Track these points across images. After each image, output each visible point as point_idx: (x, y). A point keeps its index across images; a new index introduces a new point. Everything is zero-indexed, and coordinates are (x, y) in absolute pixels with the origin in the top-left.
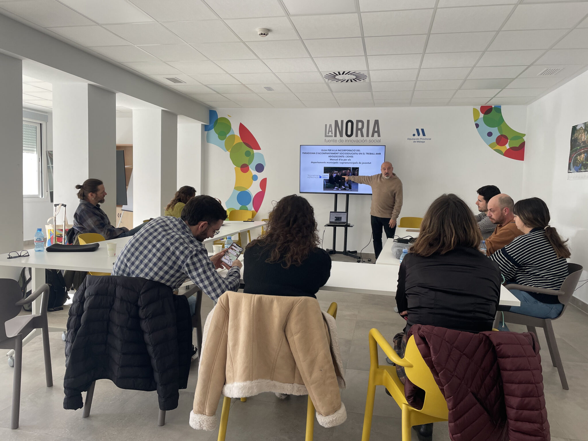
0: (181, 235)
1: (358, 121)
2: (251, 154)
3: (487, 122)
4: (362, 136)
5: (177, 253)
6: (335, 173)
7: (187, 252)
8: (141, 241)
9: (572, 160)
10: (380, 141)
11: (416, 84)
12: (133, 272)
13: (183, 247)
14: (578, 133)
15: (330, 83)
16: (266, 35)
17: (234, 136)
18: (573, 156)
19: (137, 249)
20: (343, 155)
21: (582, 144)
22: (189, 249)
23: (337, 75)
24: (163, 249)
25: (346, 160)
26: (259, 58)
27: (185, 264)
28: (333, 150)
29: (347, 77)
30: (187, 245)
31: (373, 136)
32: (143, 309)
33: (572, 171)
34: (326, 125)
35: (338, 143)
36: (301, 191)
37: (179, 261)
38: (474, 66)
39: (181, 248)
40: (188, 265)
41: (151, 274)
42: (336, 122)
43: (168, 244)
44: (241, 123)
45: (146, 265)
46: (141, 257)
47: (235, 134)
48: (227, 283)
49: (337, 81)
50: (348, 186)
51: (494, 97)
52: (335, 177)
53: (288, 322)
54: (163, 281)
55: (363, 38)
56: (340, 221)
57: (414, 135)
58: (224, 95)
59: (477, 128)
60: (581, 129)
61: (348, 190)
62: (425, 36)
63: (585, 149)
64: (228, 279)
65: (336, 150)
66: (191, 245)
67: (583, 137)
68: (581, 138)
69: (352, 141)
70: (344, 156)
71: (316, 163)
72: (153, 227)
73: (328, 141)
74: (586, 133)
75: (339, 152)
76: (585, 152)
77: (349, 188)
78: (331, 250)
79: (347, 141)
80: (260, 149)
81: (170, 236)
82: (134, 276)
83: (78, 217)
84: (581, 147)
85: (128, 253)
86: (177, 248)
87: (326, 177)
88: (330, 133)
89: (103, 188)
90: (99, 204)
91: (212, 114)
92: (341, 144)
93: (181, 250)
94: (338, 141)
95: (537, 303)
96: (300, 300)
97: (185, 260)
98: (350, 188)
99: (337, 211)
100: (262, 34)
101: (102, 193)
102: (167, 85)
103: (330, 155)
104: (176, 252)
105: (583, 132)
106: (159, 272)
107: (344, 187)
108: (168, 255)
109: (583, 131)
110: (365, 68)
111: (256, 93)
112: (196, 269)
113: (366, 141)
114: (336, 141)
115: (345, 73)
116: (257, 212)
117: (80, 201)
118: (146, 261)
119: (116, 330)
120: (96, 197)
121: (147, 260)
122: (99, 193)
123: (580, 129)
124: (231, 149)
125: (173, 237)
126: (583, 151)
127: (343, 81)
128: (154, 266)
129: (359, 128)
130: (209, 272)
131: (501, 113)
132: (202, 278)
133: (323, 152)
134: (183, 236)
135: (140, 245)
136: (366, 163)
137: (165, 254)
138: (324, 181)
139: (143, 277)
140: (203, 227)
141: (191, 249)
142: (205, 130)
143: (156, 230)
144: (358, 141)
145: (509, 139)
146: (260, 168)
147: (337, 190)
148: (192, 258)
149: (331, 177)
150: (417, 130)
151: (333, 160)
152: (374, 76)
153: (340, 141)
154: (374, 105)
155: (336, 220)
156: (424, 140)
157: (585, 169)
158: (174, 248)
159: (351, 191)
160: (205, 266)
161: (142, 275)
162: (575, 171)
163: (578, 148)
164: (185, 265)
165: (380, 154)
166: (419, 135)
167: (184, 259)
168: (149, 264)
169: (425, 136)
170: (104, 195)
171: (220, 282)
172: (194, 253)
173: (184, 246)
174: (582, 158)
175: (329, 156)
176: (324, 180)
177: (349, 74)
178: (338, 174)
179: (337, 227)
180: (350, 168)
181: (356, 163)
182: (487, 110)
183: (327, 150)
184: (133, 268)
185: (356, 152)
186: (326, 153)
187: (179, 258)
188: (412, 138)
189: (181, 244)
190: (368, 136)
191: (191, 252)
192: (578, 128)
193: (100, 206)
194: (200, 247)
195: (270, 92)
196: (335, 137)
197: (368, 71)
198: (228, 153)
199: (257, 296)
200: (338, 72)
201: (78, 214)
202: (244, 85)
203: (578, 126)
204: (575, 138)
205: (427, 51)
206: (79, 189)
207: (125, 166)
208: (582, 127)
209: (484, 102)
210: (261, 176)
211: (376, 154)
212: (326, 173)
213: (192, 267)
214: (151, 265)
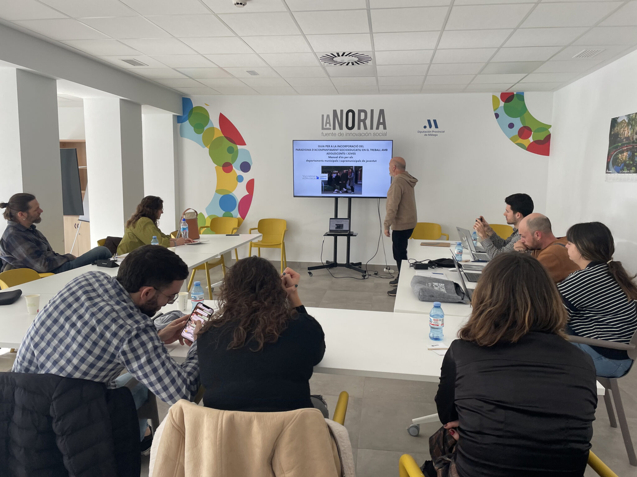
0: (114, 307)
1: (360, 111)
2: (235, 150)
3: (509, 112)
4: (366, 128)
5: (108, 335)
6: (335, 173)
7: (122, 333)
8: (55, 317)
9: (612, 159)
10: (386, 134)
11: (429, 67)
12: (43, 366)
13: (116, 325)
14: (620, 126)
15: (327, 66)
16: (243, 5)
17: (213, 129)
18: (612, 153)
19: (48, 329)
20: (343, 152)
21: (624, 140)
22: (126, 328)
23: (336, 57)
24: (86, 330)
25: (347, 157)
26: (237, 35)
27: (120, 351)
28: (332, 146)
29: (346, 59)
30: (123, 322)
31: (377, 128)
32: (58, 421)
33: (611, 172)
34: (323, 116)
35: (337, 137)
36: (295, 195)
37: (110, 346)
38: (501, 47)
39: (114, 327)
40: (124, 353)
41: (69, 369)
42: (335, 112)
43: (94, 322)
44: (221, 114)
45: (62, 355)
46: (55, 342)
47: (214, 127)
48: (185, 375)
49: (335, 64)
50: (350, 188)
51: (518, 83)
52: (335, 177)
53: (276, 451)
54: (87, 378)
55: (368, 10)
56: (341, 229)
57: (425, 127)
58: (198, 80)
59: (496, 118)
60: (624, 122)
61: (350, 193)
62: (447, 8)
63: (628, 146)
64: (186, 366)
65: (336, 146)
66: (130, 322)
67: (626, 132)
68: (623, 133)
69: (354, 135)
70: (345, 153)
71: (312, 161)
72: (73, 293)
73: (326, 134)
74: (630, 127)
75: (339, 148)
76: (629, 150)
77: (351, 191)
78: (332, 262)
79: (348, 134)
80: (245, 144)
81: (96, 308)
82: (43, 372)
83: (4, 245)
84: (624, 144)
85: (36, 336)
86: (107, 328)
87: (324, 177)
88: (328, 125)
89: (37, 204)
90: (34, 224)
91: (186, 102)
92: (341, 138)
93: (114, 330)
94: (337, 134)
95: (602, 359)
96: (295, 417)
97: (120, 345)
98: (353, 190)
99: (338, 218)
100: (238, 4)
101: (36, 211)
102: (124, 68)
103: (328, 152)
104: (105, 333)
105: (625, 126)
106: (80, 366)
107: (346, 190)
108: (94, 339)
109: (626, 124)
110: (370, 49)
111: (237, 78)
112: (138, 358)
113: (370, 134)
114: (335, 135)
115: (345, 54)
116: (244, 219)
117: (8, 222)
118: (62, 348)
119: (18, 453)
120: (28, 216)
121: (63, 346)
122: (31, 211)
123: (622, 122)
124: (209, 145)
125: (101, 310)
126: (625, 148)
127: (342, 64)
128: (72, 357)
129: (361, 119)
130: (157, 360)
131: (524, 100)
132: (145, 371)
133: (320, 148)
134: (117, 307)
135: (53, 324)
136: (370, 161)
137: (88, 337)
138: (322, 183)
139: (55, 373)
140: (148, 295)
141: (129, 327)
142: (178, 122)
143: (77, 299)
144: (361, 135)
145: (532, 131)
146: (246, 167)
147: (338, 192)
148: (130, 342)
149: (330, 178)
150: (429, 121)
151: (332, 157)
152: (380, 58)
153: (339, 135)
154: (379, 91)
155: (337, 228)
156: (436, 133)
157: (628, 170)
158: (102, 328)
159: (354, 194)
160: (151, 352)
161: (54, 371)
162: (616, 172)
163: (619, 145)
164: (120, 353)
165: (387, 150)
166: (430, 126)
167: (118, 344)
168: (65, 354)
169: (438, 128)
170: (39, 212)
171: (174, 376)
172: (134, 333)
173: (119, 323)
174: (624, 156)
175: (327, 154)
176: (322, 181)
177: (349, 56)
178: (339, 174)
179: (338, 237)
180: (352, 167)
181: (359, 161)
182: (508, 97)
183: (325, 146)
184: (42, 359)
185: (359, 148)
186: (323, 149)
187: (111, 342)
188: (423, 131)
189: (114, 321)
190: (372, 128)
191: (129, 332)
192: (619, 120)
193: (35, 227)
194: (143, 323)
195: (253, 76)
196: (333, 129)
197: (374, 52)
198: (207, 150)
199: (227, 414)
200: (337, 53)
201: (5, 240)
202: (221, 68)
203: (619, 118)
204: (615, 133)
205: (446, 28)
206: (4, 208)
207: (79, 167)
208: (624, 120)
209: (505, 88)
210: (247, 177)
211: (382, 150)
212: (324, 173)
213: (130, 356)
214: (69, 354)
